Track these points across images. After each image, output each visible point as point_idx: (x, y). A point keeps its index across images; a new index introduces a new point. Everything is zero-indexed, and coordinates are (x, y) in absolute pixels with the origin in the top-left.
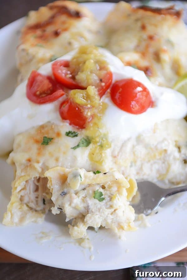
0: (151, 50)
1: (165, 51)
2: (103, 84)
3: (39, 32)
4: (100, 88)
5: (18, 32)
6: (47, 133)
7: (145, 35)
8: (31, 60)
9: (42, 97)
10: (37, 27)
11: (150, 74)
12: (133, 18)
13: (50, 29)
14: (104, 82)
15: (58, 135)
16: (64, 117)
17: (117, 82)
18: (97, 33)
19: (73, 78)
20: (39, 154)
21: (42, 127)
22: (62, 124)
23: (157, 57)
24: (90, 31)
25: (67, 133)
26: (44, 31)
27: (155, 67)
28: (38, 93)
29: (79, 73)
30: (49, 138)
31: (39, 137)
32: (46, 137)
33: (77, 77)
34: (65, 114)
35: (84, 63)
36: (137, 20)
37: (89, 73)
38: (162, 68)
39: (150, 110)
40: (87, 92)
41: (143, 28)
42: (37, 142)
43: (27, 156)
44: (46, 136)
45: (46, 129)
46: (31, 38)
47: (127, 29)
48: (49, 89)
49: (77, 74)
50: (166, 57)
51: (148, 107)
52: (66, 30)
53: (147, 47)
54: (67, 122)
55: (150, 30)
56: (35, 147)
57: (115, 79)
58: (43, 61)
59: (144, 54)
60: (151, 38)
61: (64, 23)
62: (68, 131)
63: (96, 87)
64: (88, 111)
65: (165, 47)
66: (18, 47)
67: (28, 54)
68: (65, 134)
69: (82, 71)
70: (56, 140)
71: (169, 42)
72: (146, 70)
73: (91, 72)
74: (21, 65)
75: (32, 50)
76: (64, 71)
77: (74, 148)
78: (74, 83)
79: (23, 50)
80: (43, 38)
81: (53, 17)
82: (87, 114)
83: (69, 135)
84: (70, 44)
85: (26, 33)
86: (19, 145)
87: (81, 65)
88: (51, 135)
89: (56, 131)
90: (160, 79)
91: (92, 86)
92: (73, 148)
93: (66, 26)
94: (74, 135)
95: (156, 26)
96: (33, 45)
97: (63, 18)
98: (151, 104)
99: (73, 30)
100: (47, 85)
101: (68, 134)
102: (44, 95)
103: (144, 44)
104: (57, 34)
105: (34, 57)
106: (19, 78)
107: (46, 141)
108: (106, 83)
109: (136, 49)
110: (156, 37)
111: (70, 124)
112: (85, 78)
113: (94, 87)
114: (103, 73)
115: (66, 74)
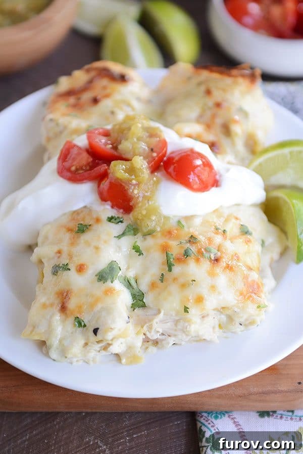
0: (219, 121)
1: (236, 122)
2: (155, 155)
3: (72, 100)
4: (150, 159)
5: (44, 104)
6: (83, 219)
7: (210, 102)
8: (61, 132)
9: (79, 174)
10: (70, 93)
11: (216, 151)
12: (195, 81)
13: (87, 96)
14: (155, 152)
15: (98, 220)
16: (103, 198)
17: (172, 153)
18: (149, 102)
19: (115, 148)
20: (72, 244)
21: (77, 213)
22: (102, 208)
23: (226, 130)
24: (139, 99)
25: (108, 218)
26: (79, 99)
27: (224, 142)
28: (73, 168)
29: (123, 141)
30: (86, 226)
31: (72, 225)
32: (81, 224)
33: (120, 147)
34: (105, 194)
35: (129, 129)
36: (199, 84)
37: (135, 140)
38: (233, 144)
39: (214, 189)
40: (132, 164)
41: (208, 92)
42: (70, 230)
43: (56, 249)
44: (82, 222)
45: (81, 215)
46: (62, 107)
47: (188, 95)
48: (88, 164)
49: (120, 143)
50: (237, 129)
51: (213, 186)
52: (107, 96)
53: (214, 116)
54: (108, 204)
55: (217, 95)
56: (67, 237)
57: (170, 149)
58: (77, 132)
59: (208, 126)
60: (218, 105)
61: (105, 88)
62: (110, 216)
63: (145, 158)
64: (134, 189)
65: (237, 117)
66: (43, 119)
67: (57, 124)
68: (107, 220)
69: (127, 139)
70: (95, 227)
71: (241, 111)
72: (212, 146)
73: (139, 139)
74: (49, 139)
75: (63, 120)
76: (103, 141)
77: (119, 237)
78: (115, 153)
79: (51, 120)
80: (78, 107)
81: (90, 82)
82: (133, 191)
83: (112, 221)
84: (113, 113)
85: (54, 102)
86: (46, 238)
87: (125, 132)
88: (88, 221)
89: (95, 216)
90: (230, 157)
91: (140, 156)
92: (117, 237)
93: (108, 91)
94: (118, 220)
95: (224, 90)
96: (64, 115)
97: (105, 82)
98: (216, 183)
99: (117, 97)
100: (85, 159)
101: (110, 219)
102: (81, 172)
103: (208, 114)
104: (95, 101)
105: (65, 127)
106: (46, 157)
107: (82, 229)
108: (158, 154)
109: (198, 120)
110: (225, 104)
111: (112, 207)
112: (131, 148)
113: (142, 158)
114: (154, 141)
115: (106, 144)
